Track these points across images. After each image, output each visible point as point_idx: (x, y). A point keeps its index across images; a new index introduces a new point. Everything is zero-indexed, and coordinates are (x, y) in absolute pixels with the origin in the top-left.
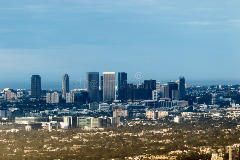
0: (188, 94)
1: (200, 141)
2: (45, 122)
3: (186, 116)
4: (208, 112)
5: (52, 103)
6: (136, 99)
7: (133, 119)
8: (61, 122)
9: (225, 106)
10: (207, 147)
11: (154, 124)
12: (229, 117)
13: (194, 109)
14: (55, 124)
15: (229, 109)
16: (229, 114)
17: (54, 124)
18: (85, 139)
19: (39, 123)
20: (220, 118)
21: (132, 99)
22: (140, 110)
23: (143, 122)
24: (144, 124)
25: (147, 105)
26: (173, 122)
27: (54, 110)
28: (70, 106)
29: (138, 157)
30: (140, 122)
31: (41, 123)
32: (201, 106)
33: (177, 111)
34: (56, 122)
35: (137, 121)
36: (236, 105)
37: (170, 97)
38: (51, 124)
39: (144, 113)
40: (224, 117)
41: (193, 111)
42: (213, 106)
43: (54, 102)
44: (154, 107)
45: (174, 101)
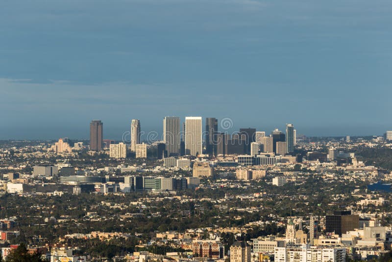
0: (301, 148)
1: (293, 209)
2: (100, 183)
3: (290, 177)
4: (321, 172)
5: (117, 157)
6: (228, 154)
7: (219, 181)
8: (120, 184)
9: (344, 164)
10: (298, 218)
11: (245, 187)
12: (345, 178)
13: (301, 168)
14: (113, 185)
15: (349, 167)
16: (347, 174)
17: (111, 186)
18: (144, 205)
19: (92, 183)
20: (334, 179)
21: (224, 154)
22: (231, 168)
23: (232, 184)
24: (232, 186)
25: (240, 162)
26: (271, 185)
27: (118, 168)
28: (139, 162)
29: (201, 229)
30: (227, 184)
31: (94, 183)
32: (312, 164)
33: (279, 170)
34: (114, 183)
35: (224, 182)
36: (359, 162)
37: (274, 151)
38: (107, 186)
39: (234, 173)
40: (339, 179)
41: (300, 171)
42: (329, 163)
43: (120, 157)
44: (250, 165)
45: (277, 157)
